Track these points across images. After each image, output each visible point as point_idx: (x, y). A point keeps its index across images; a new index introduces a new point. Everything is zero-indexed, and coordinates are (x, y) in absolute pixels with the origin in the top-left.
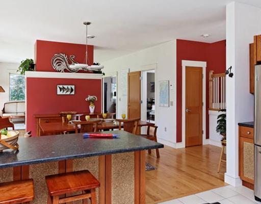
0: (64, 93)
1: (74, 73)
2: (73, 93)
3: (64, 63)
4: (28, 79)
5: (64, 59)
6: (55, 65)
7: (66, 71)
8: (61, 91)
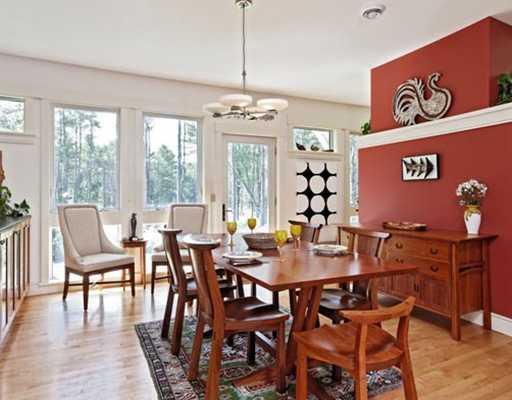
0: (415, 177)
1: (436, 121)
2: (434, 175)
3: (415, 102)
4: (362, 152)
5: (415, 91)
6: (397, 111)
7: (418, 119)
8: (408, 170)
